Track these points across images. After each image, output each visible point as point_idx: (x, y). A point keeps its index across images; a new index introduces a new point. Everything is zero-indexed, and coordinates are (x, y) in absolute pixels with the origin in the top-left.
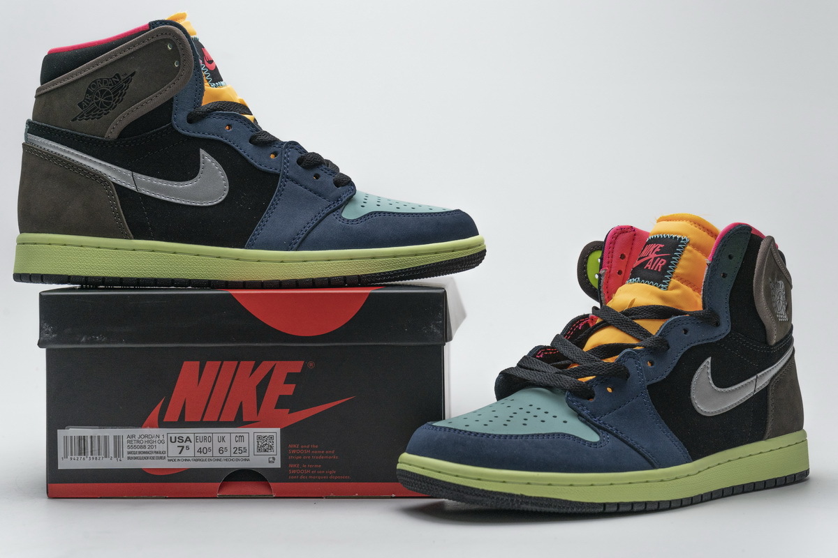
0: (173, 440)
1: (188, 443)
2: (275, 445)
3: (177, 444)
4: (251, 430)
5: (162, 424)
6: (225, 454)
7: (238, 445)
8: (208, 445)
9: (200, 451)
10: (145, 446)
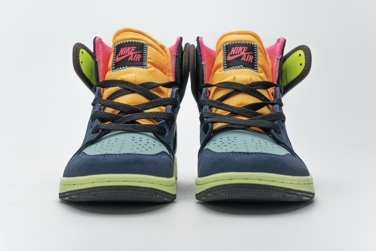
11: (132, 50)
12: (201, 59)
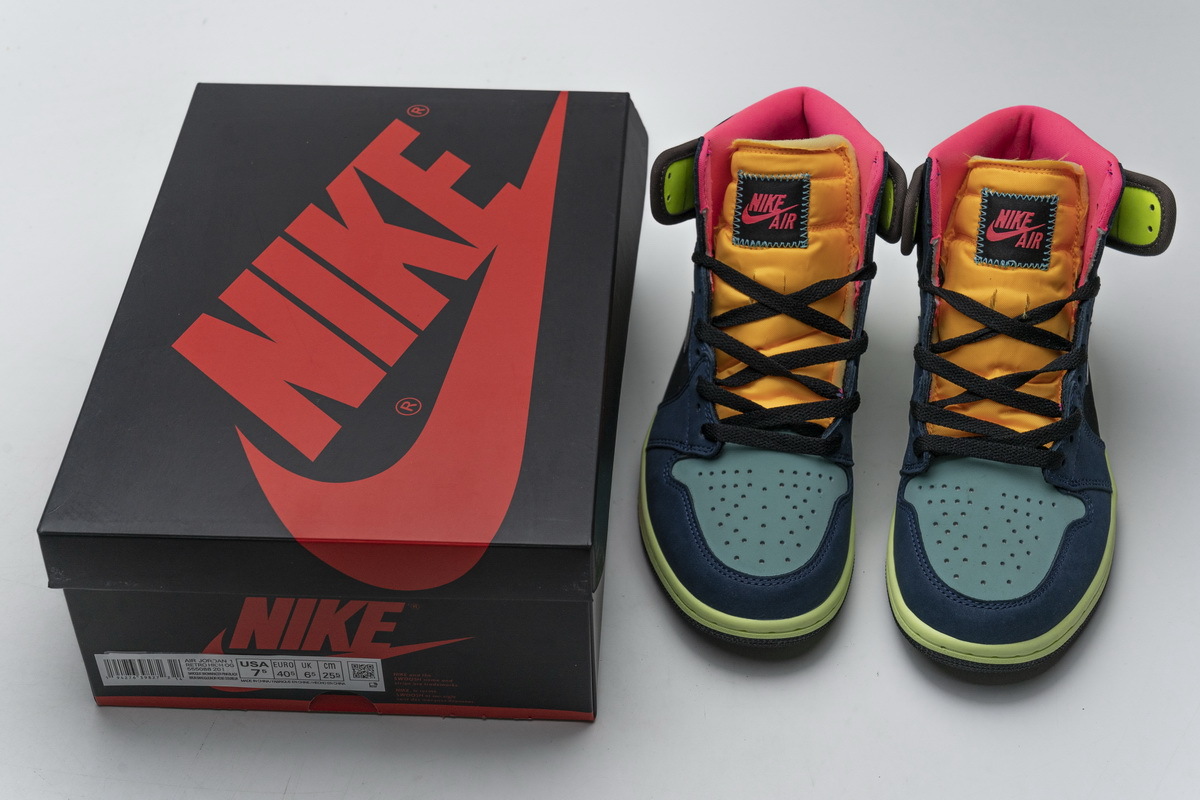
0: (245, 664)
1: (264, 667)
2: (375, 672)
3: (250, 667)
4: (344, 660)
5: (226, 650)
6: (312, 678)
7: (329, 671)
8: (289, 669)
9: (280, 673)
10: (210, 669)
11: (779, 203)
12: (930, 232)
